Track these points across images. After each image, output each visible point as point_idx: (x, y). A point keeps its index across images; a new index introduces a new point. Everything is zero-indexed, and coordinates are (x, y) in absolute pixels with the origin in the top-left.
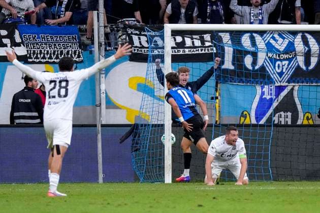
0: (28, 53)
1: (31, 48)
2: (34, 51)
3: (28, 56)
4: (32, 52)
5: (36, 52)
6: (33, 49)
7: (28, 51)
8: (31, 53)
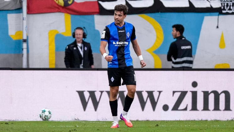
0: (222, 6)
1: (225, 2)
2: (227, 4)
3: (222, 8)
4: (226, 5)
5: (229, 4)
6: (227, 2)
7: (222, 4)
8: (224, 6)
